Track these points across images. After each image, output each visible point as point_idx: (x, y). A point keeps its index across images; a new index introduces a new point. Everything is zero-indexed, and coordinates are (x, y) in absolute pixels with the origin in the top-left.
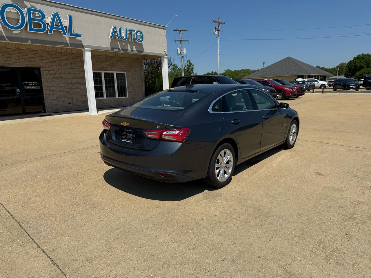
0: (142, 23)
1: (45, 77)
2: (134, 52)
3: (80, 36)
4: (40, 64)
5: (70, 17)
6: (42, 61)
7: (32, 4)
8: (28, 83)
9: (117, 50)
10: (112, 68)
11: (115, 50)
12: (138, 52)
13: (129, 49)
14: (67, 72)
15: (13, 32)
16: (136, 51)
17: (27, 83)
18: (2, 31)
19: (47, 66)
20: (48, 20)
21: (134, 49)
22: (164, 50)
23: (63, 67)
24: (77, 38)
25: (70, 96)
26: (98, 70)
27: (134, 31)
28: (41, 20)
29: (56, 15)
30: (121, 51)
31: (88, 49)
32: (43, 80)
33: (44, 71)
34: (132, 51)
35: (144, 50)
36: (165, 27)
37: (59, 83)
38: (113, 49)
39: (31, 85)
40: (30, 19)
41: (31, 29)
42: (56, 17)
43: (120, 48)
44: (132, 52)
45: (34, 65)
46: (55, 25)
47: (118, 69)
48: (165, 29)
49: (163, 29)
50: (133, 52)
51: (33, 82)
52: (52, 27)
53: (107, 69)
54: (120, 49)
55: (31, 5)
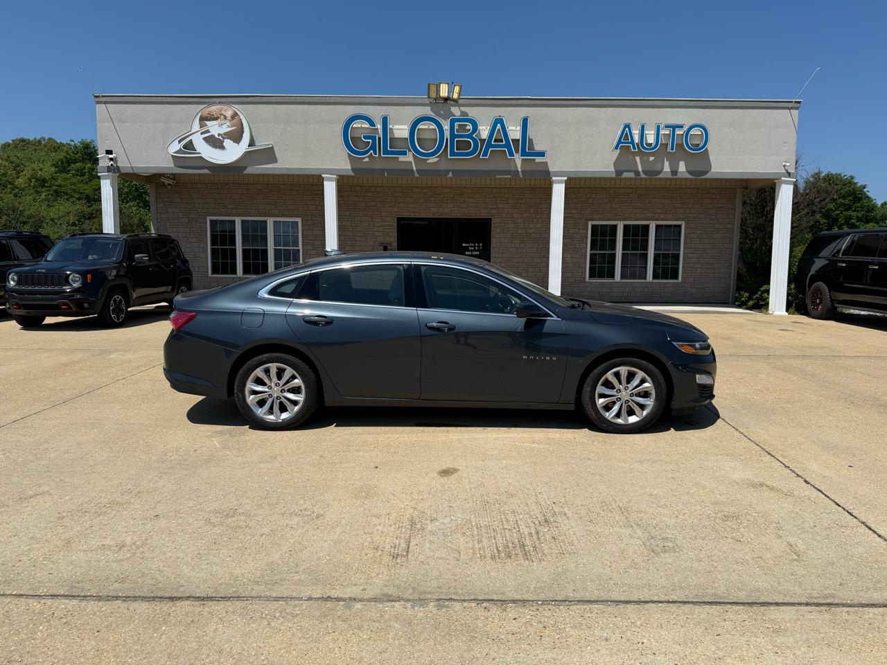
0: (714, 104)
1: (497, 236)
2: (679, 176)
3: (542, 154)
4: (492, 211)
5: (525, 121)
6: (495, 207)
7: (463, 109)
8: (468, 245)
9: (632, 175)
10: (647, 215)
11: (626, 175)
12: (691, 175)
13: (667, 168)
14: (539, 226)
15: (428, 161)
16: (687, 173)
17: (466, 245)
18: (411, 162)
19: (503, 215)
20: (484, 132)
21: (682, 167)
22: (784, 163)
23: (533, 216)
24: (538, 159)
25: (540, 272)
26: (609, 220)
27: (681, 127)
28: (470, 136)
29: (499, 121)
30: (643, 176)
31: (560, 178)
32: (493, 241)
33: (496, 225)
34: (674, 172)
35: (711, 168)
36: (792, 102)
37: (522, 246)
38: (619, 172)
39: (472, 248)
40: (453, 136)
41: (453, 153)
42: (499, 125)
43: (640, 169)
44: (672, 175)
45: (482, 214)
46: (495, 141)
47: (662, 216)
48: (797, 108)
49: (788, 108)
50: (676, 175)
51: (477, 245)
52: (489, 145)
53: (633, 216)
54: (639, 172)
55: (462, 112)
